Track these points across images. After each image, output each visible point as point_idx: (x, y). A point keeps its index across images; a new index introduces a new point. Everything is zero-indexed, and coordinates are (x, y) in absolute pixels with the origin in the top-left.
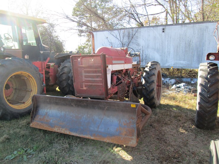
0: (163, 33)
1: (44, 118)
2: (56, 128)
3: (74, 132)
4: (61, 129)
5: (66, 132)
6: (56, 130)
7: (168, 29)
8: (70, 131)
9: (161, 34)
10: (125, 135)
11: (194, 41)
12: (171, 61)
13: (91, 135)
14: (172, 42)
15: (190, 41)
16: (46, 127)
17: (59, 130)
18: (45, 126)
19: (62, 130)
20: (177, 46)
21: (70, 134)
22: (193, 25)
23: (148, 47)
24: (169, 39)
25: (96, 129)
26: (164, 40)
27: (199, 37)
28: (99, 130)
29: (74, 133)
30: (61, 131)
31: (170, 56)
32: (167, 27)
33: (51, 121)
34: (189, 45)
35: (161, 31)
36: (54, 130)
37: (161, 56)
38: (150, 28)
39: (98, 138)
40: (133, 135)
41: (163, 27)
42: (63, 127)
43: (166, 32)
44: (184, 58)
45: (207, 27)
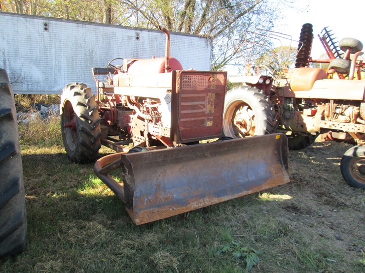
0: (46, 32)
1: (157, 197)
2: (193, 202)
3: (224, 195)
4: (201, 200)
5: (213, 201)
6: (194, 205)
7: (54, 25)
8: (218, 197)
9: (41, 32)
10: (276, 173)
11: (97, 53)
12: (64, 82)
13: (247, 189)
14: (62, 50)
15: (92, 51)
16: (173, 209)
17: (201, 203)
18: (171, 210)
19: (204, 201)
20: (72, 58)
21: (221, 201)
22: (94, 26)
23: (16, 54)
24: (58, 44)
25: (246, 180)
26: (48, 45)
27: (105, 46)
28: (250, 179)
29: (225, 197)
30: (205, 204)
31: (61, 73)
32: (51, 22)
33: (175, 196)
34: (91, 58)
35: (42, 27)
36: (192, 207)
37: (44, 73)
38: (18, 18)
39: (256, 189)
40: (282, 172)
41: (45, 21)
42: (203, 196)
43: (51, 31)
44: (84, 78)
45: (114, 34)
